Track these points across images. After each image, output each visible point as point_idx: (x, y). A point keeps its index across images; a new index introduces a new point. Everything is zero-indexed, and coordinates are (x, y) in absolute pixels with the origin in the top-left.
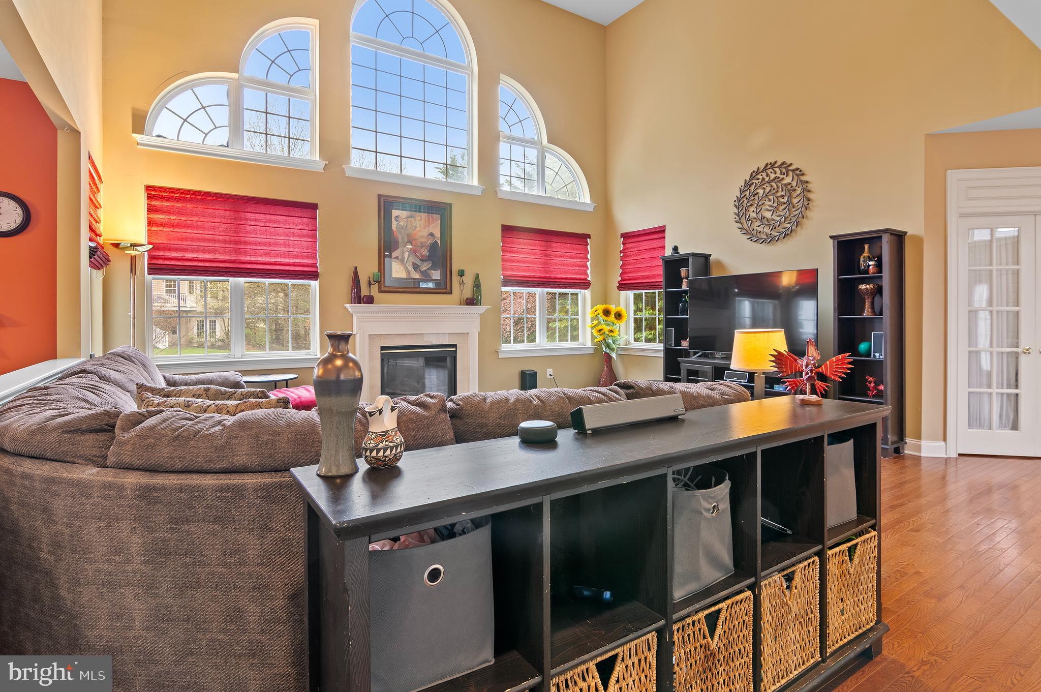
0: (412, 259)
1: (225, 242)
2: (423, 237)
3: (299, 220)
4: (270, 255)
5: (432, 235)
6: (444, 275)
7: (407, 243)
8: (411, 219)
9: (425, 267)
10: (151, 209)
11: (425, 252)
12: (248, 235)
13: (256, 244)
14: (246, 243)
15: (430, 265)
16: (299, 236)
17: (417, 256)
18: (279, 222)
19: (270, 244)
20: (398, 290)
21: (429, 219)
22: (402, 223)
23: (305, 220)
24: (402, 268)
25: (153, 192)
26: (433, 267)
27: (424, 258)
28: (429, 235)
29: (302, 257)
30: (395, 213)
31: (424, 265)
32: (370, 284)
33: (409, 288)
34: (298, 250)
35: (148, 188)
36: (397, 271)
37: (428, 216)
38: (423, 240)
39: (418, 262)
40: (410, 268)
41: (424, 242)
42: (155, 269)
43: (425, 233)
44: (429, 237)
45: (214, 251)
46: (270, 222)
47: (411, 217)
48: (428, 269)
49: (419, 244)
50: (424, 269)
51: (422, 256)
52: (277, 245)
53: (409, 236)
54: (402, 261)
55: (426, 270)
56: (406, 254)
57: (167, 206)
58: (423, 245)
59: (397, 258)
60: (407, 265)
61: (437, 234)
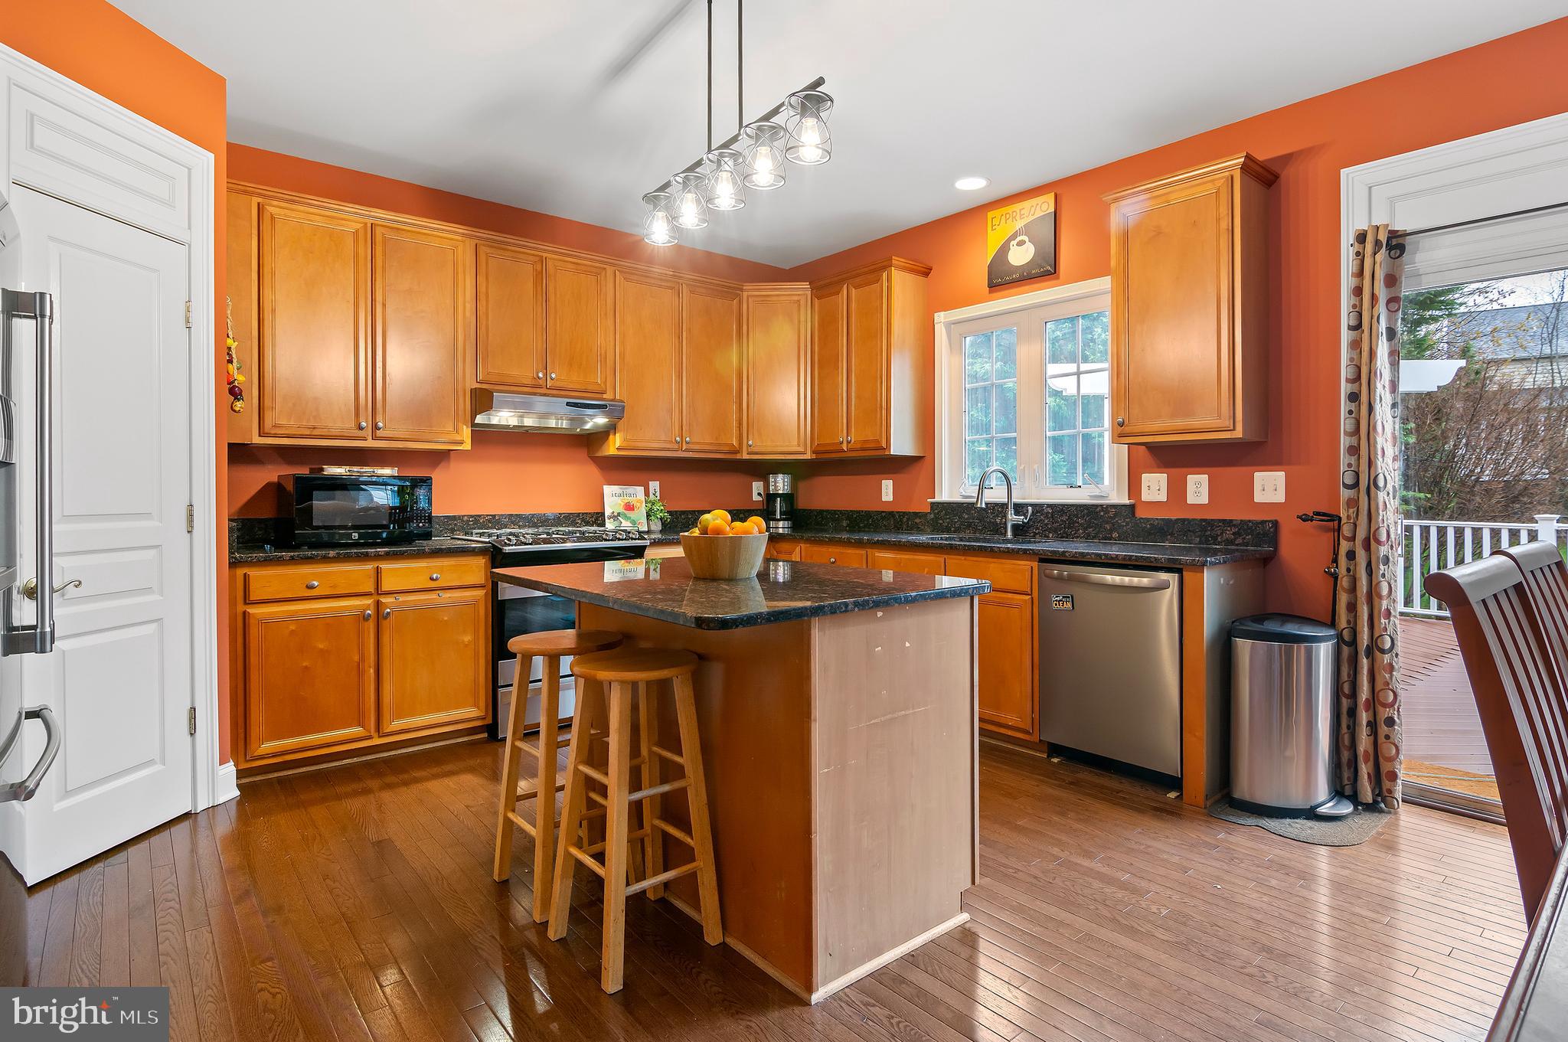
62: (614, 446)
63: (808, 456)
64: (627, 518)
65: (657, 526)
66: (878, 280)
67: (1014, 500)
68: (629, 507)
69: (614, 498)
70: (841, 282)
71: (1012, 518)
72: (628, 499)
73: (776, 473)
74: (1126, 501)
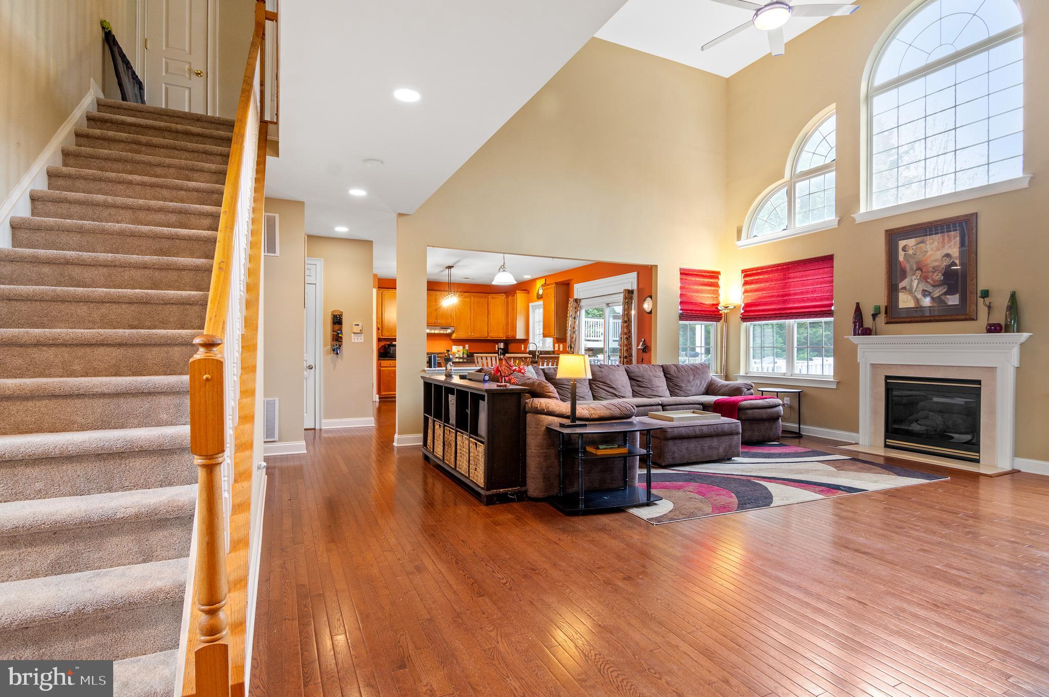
0: (923, 286)
1: (778, 296)
2: (936, 260)
3: (821, 271)
4: (803, 301)
5: (948, 255)
6: (963, 299)
7: (916, 270)
8: (921, 245)
9: (937, 293)
10: (746, 283)
11: (939, 277)
12: (789, 290)
13: (795, 294)
14: (789, 295)
15: (945, 290)
16: (822, 283)
17: (927, 282)
18: (808, 276)
19: (802, 293)
20: (904, 320)
21: (944, 240)
22: (910, 252)
23: (827, 269)
24: (910, 297)
25: (747, 273)
26: (950, 292)
27: (937, 283)
28: (943, 257)
29: (821, 300)
30: (902, 243)
31: (936, 292)
32: (874, 316)
33: (917, 317)
34: (820, 295)
35: (743, 271)
36: (905, 301)
37: (943, 236)
38: (936, 264)
39: (930, 288)
40: (919, 296)
41: (937, 266)
42: (745, 318)
43: (939, 254)
44: (944, 258)
45: (771, 303)
46: (802, 277)
47: (922, 242)
48: (942, 295)
49: (931, 269)
50: (937, 295)
51: (934, 281)
52: (807, 292)
53: (918, 263)
54: (910, 292)
55: (939, 297)
56: (915, 283)
57: (752, 280)
58: (935, 269)
59: (904, 288)
60: (916, 294)
61: (955, 251)
62: (454, 336)
63: (504, 338)
64: (457, 354)
65: (465, 356)
66: (514, 296)
67: (538, 350)
68: (458, 351)
69: (455, 349)
70: (510, 295)
71: (537, 353)
72: (458, 349)
73: (501, 342)
74: (553, 350)
